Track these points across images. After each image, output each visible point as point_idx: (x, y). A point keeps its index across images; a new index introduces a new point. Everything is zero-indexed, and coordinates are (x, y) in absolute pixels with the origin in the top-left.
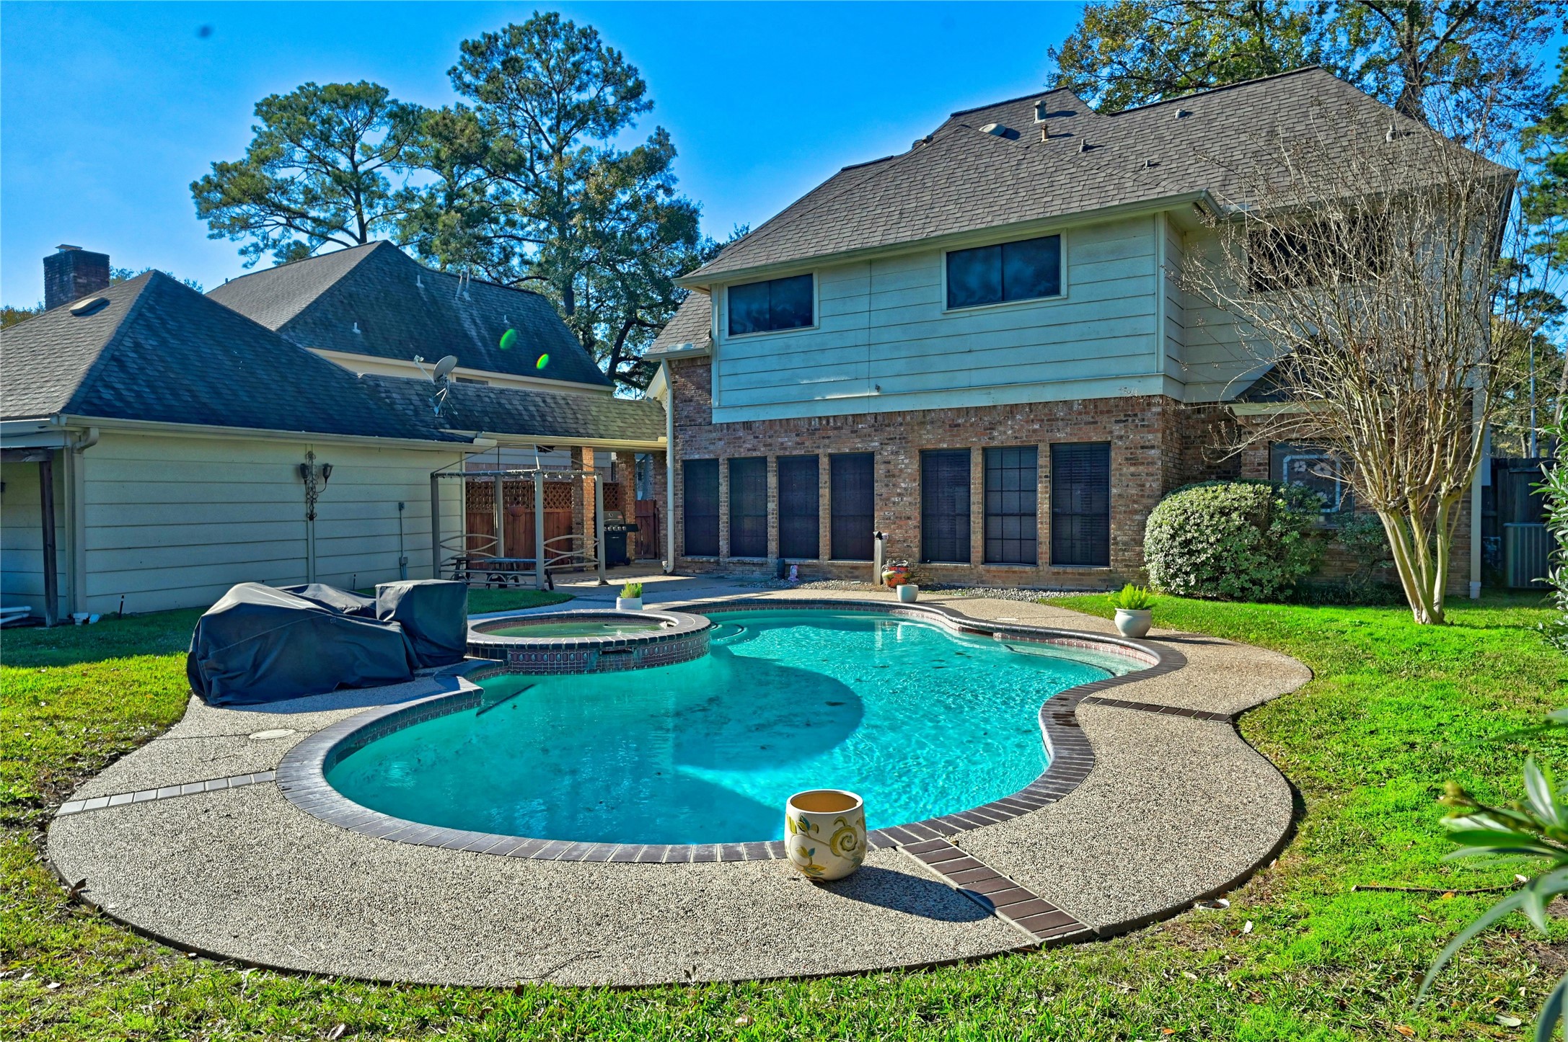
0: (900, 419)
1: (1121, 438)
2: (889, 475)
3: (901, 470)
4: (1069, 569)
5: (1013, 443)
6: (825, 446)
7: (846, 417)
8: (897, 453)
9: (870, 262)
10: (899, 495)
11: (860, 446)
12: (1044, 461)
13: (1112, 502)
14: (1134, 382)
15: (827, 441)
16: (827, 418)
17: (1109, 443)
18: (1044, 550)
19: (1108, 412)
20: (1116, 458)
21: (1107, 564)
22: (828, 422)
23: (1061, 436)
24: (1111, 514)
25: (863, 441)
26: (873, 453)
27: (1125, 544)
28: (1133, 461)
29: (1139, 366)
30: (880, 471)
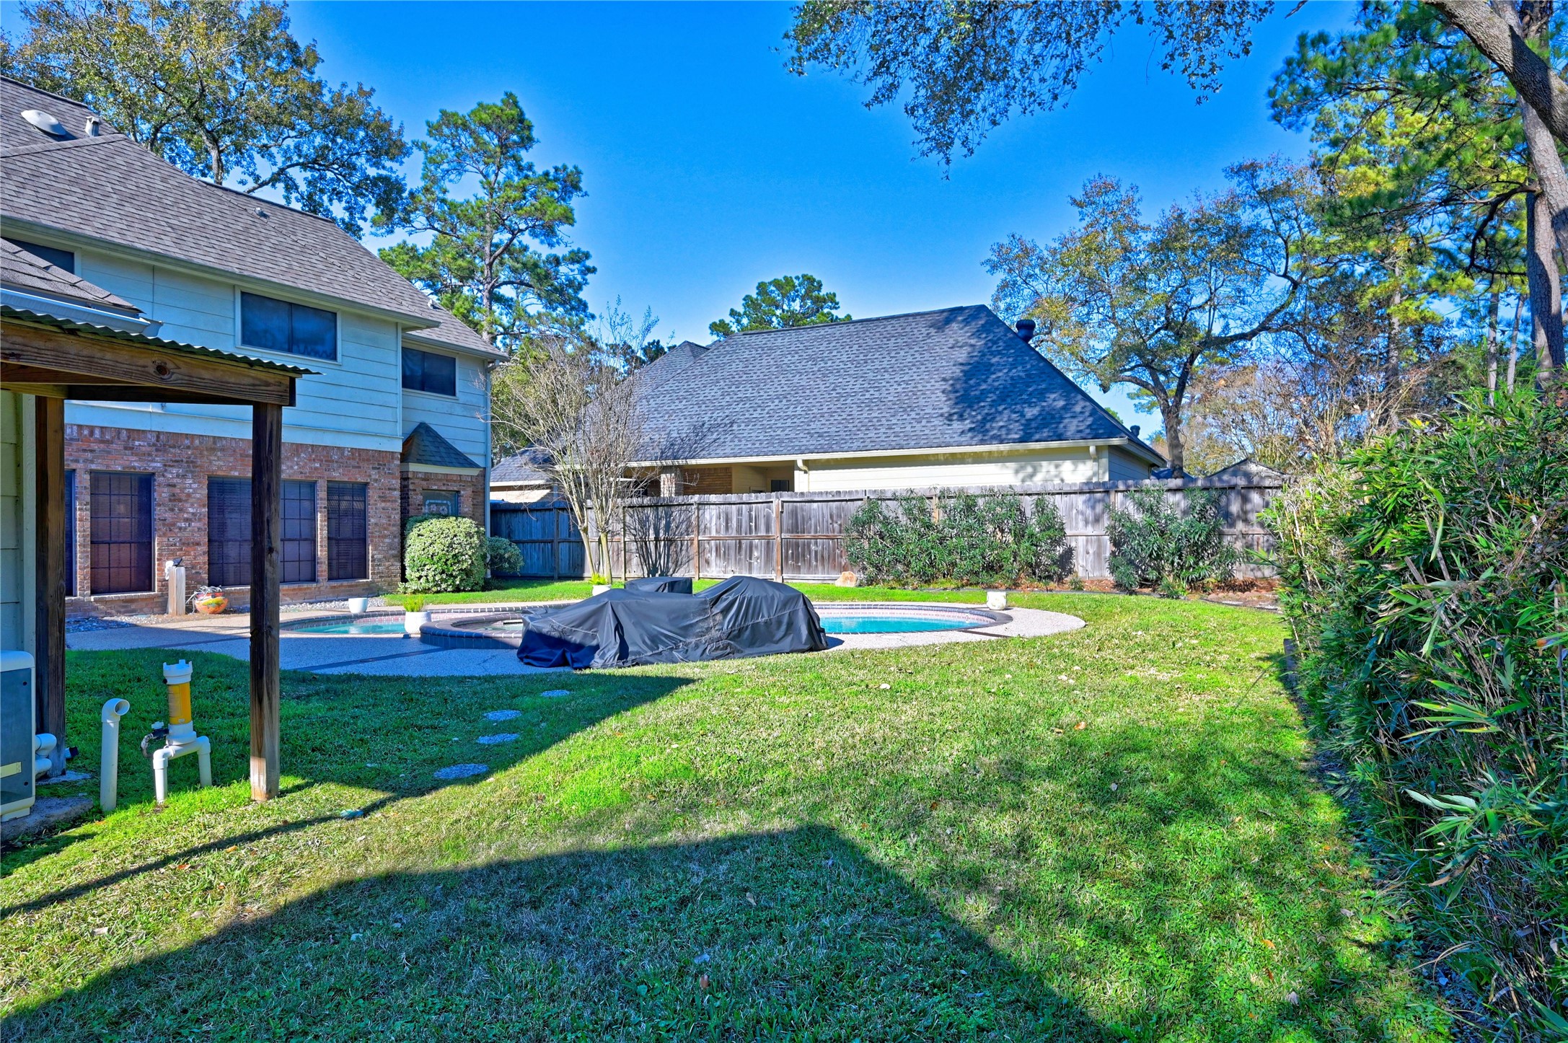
0: (187, 442)
1: (376, 480)
2: (174, 498)
3: (189, 495)
4: (345, 583)
5: (299, 477)
6: (86, 461)
7: (119, 431)
8: (184, 477)
9: (153, 269)
10: (186, 520)
11: (137, 465)
12: (322, 494)
13: (370, 529)
14: (385, 440)
15: (89, 455)
16: (92, 429)
17: (366, 484)
18: (323, 569)
19: (368, 460)
20: (373, 494)
21: (365, 576)
22: (92, 433)
23: (337, 475)
24: (369, 540)
25: (140, 460)
26: (153, 474)
27: (379, 560)
28: (383, 498)
29: (387, 429)
30: (161, 494)
